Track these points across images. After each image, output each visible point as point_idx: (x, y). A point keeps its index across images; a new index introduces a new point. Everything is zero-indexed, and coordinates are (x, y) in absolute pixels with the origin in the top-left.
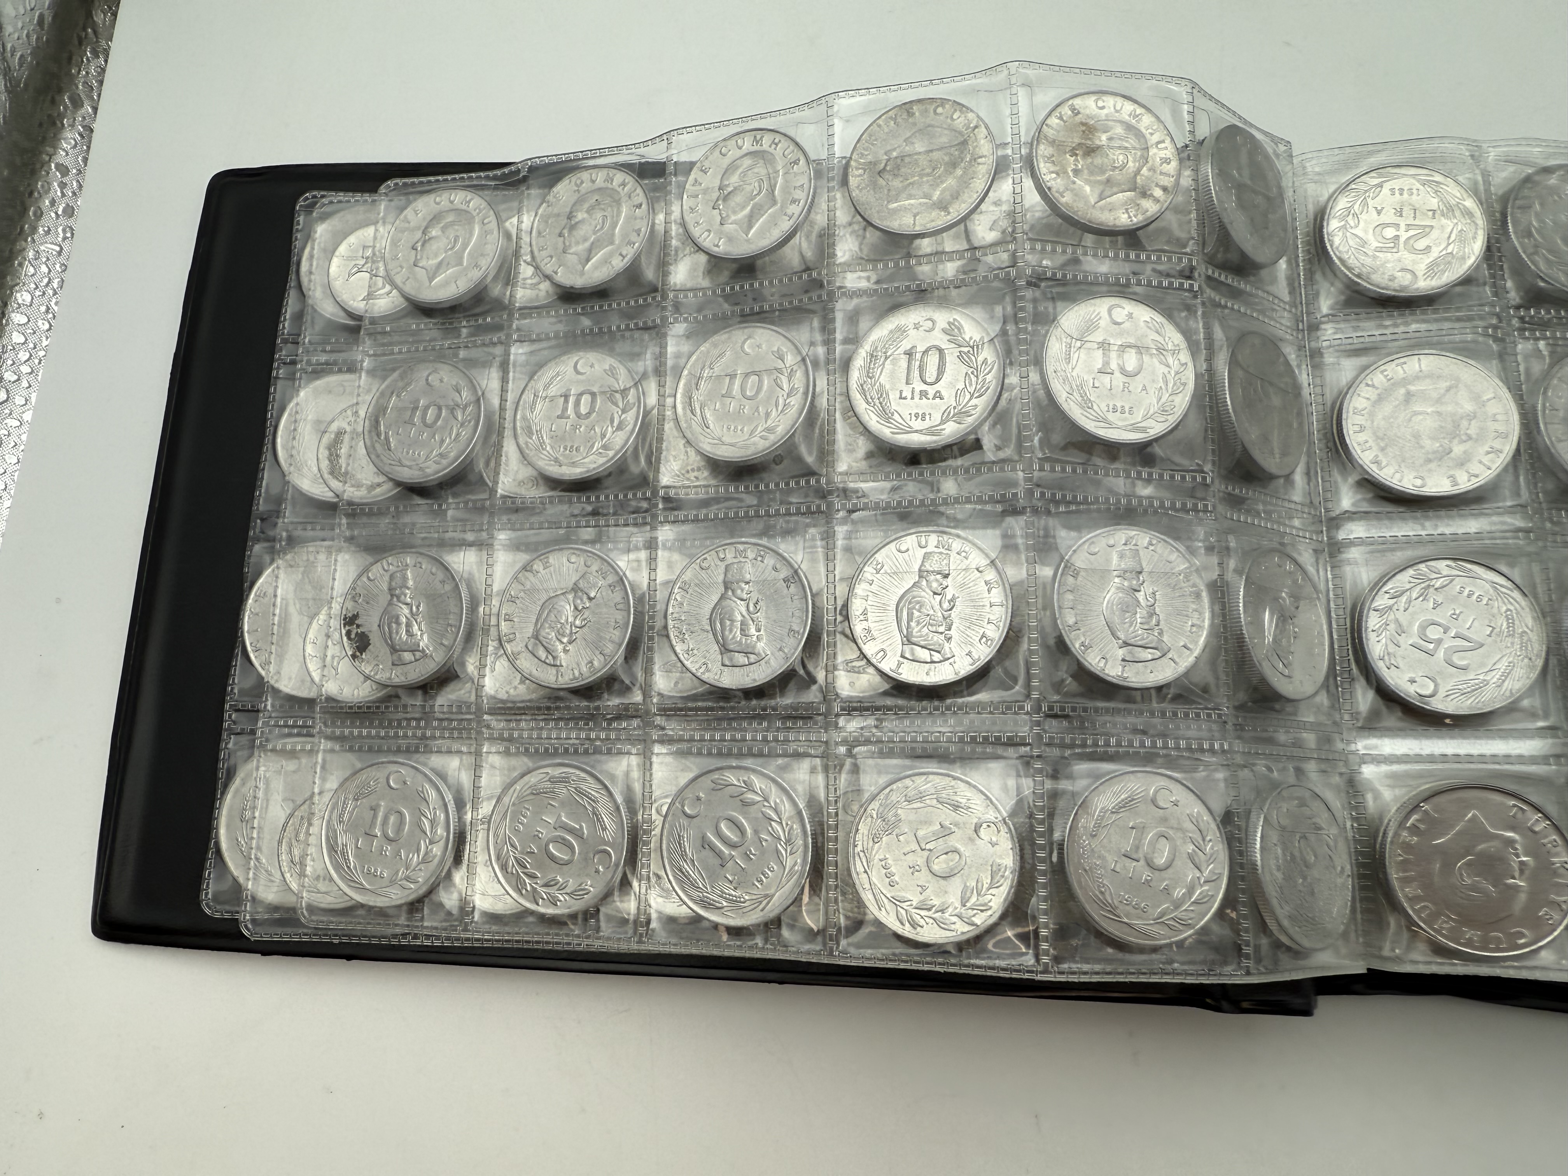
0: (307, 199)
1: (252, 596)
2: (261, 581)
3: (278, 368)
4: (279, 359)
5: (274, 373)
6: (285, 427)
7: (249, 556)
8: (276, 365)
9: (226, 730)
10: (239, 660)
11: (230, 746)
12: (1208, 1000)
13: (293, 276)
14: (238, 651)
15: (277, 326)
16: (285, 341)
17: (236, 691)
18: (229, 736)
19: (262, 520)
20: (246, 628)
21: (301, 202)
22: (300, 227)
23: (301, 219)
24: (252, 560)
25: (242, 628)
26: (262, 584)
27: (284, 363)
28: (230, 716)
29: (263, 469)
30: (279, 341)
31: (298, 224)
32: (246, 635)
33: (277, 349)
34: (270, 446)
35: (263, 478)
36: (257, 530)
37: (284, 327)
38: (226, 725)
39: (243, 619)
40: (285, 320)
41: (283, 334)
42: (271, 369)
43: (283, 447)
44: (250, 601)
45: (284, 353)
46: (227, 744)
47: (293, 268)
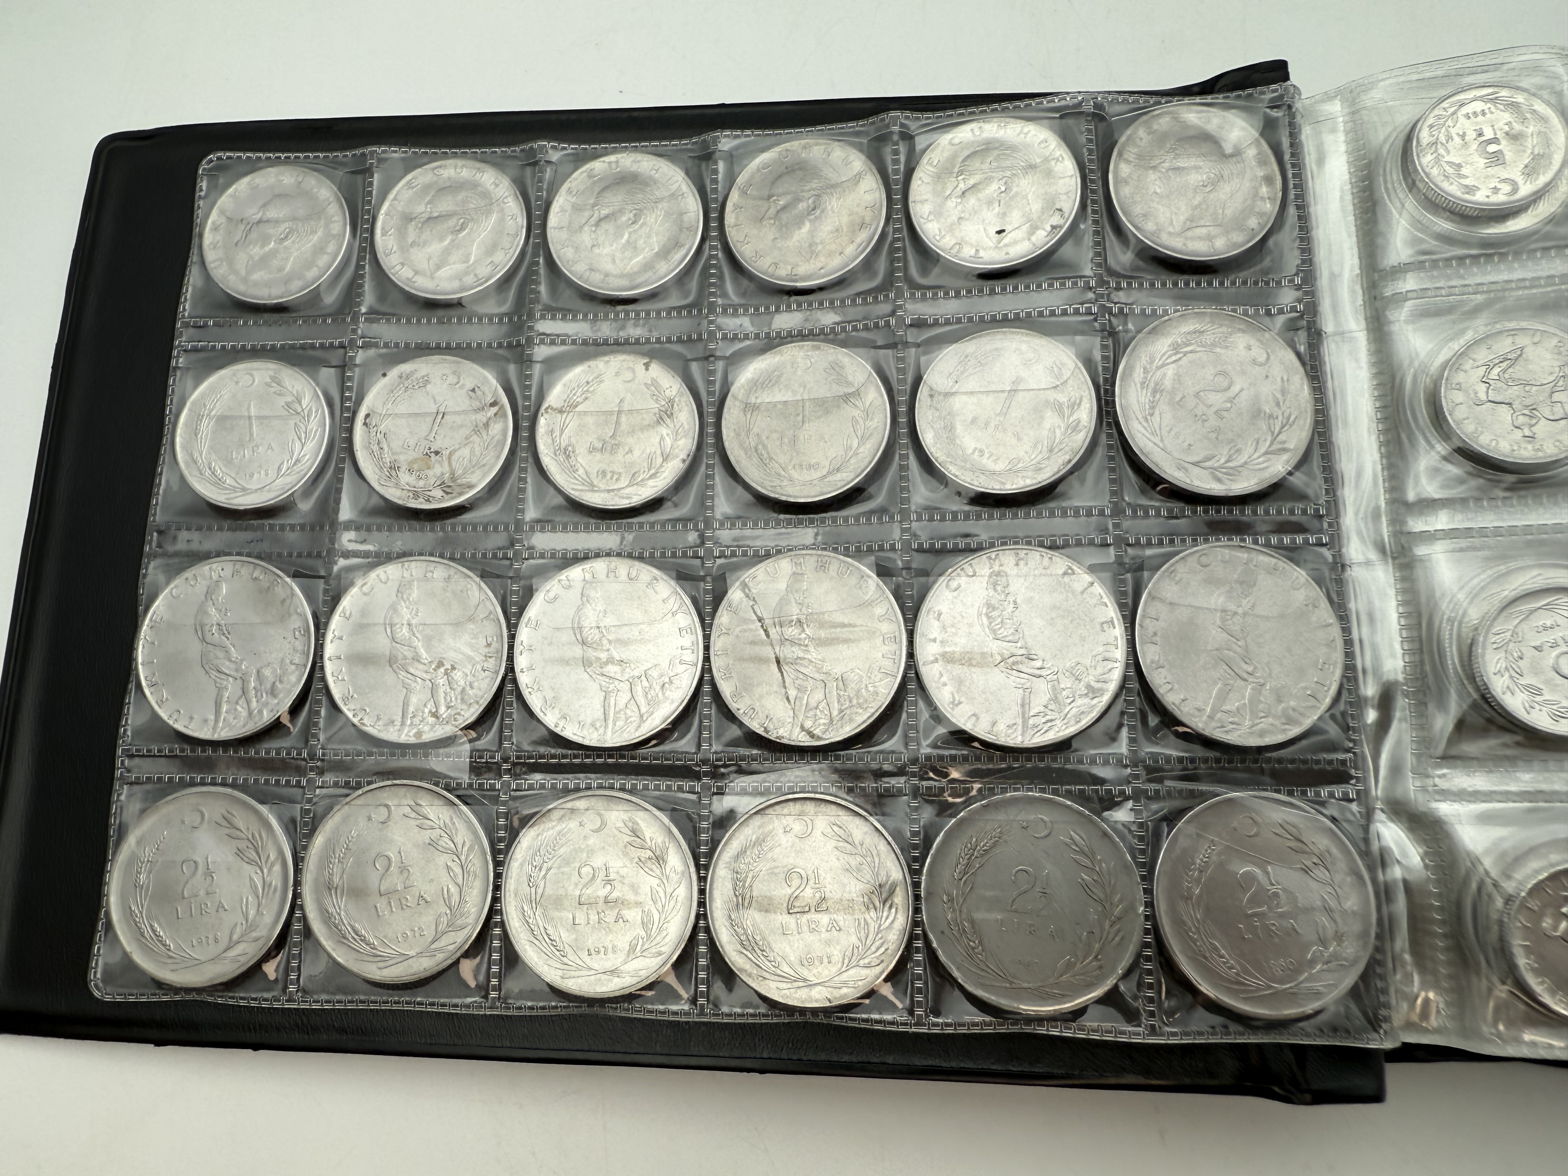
0: (211, 161)
1: (147, 622)
2: (157, 603)
3: (178, 357)
4: (179, 345)
5: (173, 363)
6: (186, 424)
7: (145, 576)
8: (175, 353)
9: (118, 779)
10: (132, 697)
11: (123, 798)
12: (1277, 1089)
13: (195, 251)
14: (132, 686)
15: (177, 308)
16: (186, 325)
17: (129, 733)
18: (121, 786)
19: (160, 532)
20: (140, 660)
21: (204, 165)
22: (203, 194)
23: (204, 185)
24: (148, 579)
25: (136, 659)
26: (158, 606)
27: (185, 351)
28: (122, 762)
29: (161, 474)
30: (179, 325)
31: (201, 190)
32: (140, 667)
33: (177, 333)
34: (168, 447)
35: (160, 484)
36: (154, 544)
37: (184, 309)
38: (118, 773)
39: (137, 649)
40: (186, 299)
41: (183, 316)
42: (170, 357)
43: (183, 447)
44: (145, 628)
45: (184, 339)
46: (119, 795)
47: (195, 241)
